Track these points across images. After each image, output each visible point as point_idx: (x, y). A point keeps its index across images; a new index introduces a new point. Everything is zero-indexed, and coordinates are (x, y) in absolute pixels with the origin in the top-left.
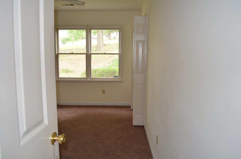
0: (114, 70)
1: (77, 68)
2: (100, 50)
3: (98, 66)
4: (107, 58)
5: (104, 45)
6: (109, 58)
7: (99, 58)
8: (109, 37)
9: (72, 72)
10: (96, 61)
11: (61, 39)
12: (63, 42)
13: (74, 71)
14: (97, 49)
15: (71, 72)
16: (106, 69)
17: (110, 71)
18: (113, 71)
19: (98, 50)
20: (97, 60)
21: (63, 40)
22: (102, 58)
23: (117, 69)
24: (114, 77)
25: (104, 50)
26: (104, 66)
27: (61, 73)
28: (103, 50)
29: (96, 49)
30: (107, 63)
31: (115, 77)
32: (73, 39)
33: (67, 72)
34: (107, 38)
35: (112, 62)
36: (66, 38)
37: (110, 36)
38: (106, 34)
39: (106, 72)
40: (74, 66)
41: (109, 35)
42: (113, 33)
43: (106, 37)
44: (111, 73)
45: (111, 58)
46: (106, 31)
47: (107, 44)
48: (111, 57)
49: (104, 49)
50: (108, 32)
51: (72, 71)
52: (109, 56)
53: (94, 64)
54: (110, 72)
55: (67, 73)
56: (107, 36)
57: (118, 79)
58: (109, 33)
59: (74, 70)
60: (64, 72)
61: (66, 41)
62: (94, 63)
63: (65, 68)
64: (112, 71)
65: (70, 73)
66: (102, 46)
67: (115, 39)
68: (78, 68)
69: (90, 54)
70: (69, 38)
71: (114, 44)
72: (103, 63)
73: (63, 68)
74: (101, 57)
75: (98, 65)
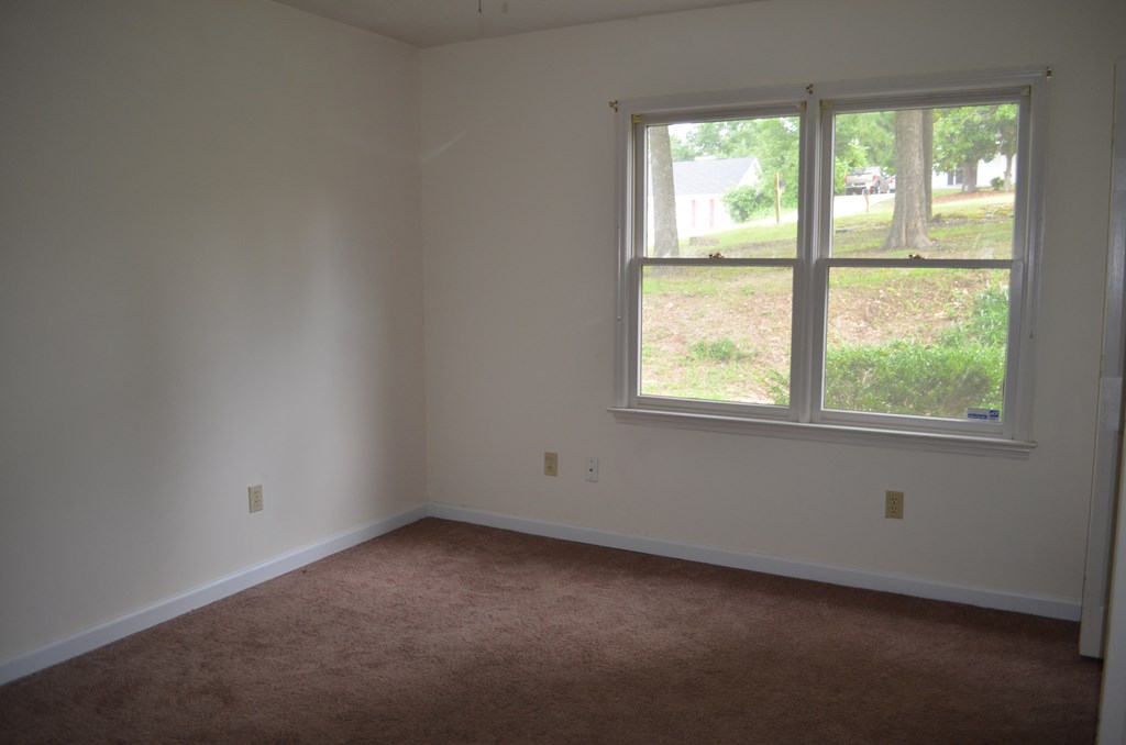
0: (971, 368)
1: (774, 339)
2: (908, 246)
3: (890, 333)
4: (942, 288)
5: (938, 219)
6: (955, 291)
7: (896, 286)
8: (964, 180)
9: (744, 357)
10: (879, 302)
11: (731, 199)
12: (737, 213)
13: (756, 355)
14: (893, 240)
15: (740, 358)
16: (919, 360)
17: (949, 371)
18: (965, 377)
19: (897, 247)
20: (883, 299)
21: (740, 204)
22: (915, 290)
23: (996, 361)
24: (970, 415)
25: (930, 244)
26: (920, 331)
27: (692, 360)
28: (923, 245)
29: (889, 239)
30: (940, 315)
31: (980, 416)
32: (780, 195)
33: (723, 359)
34: (957, 187)
35: (970, 314)
36: (752, 192)
37: (973, 175)
38: (949, 167)
39: (918, 381)
40: (762, 327)
41: (964, 169)
42: (988, 160)
43: (950, 182)
44: (955, 387)
45: (965, 291)
46: (950, 152)
47: (950, 216)
48: (968, 284)
49: (934, 239)
50: (964, 156)
51: (746, 351)
52: (957, 279)
53: (866, 320)
54: (946, 382)
55: (723, 365)
56: (955, 178)
57: (1000, 435)
58: (967, 160)
59: (759, 348)
60: (705, 356)
61: (755, 207)
62: (868, 315)
63: (714, 340)
64: (958, 377)
65: (733, 364)
66: (919, 224)
67: (997, 189)
68: (778, 338)
69: (817, 262)
70: (769, 193)
71: (992, 215)
72: (919, 316)
73: (704, 334)
74: (909, 284)
75: (890, 326)
